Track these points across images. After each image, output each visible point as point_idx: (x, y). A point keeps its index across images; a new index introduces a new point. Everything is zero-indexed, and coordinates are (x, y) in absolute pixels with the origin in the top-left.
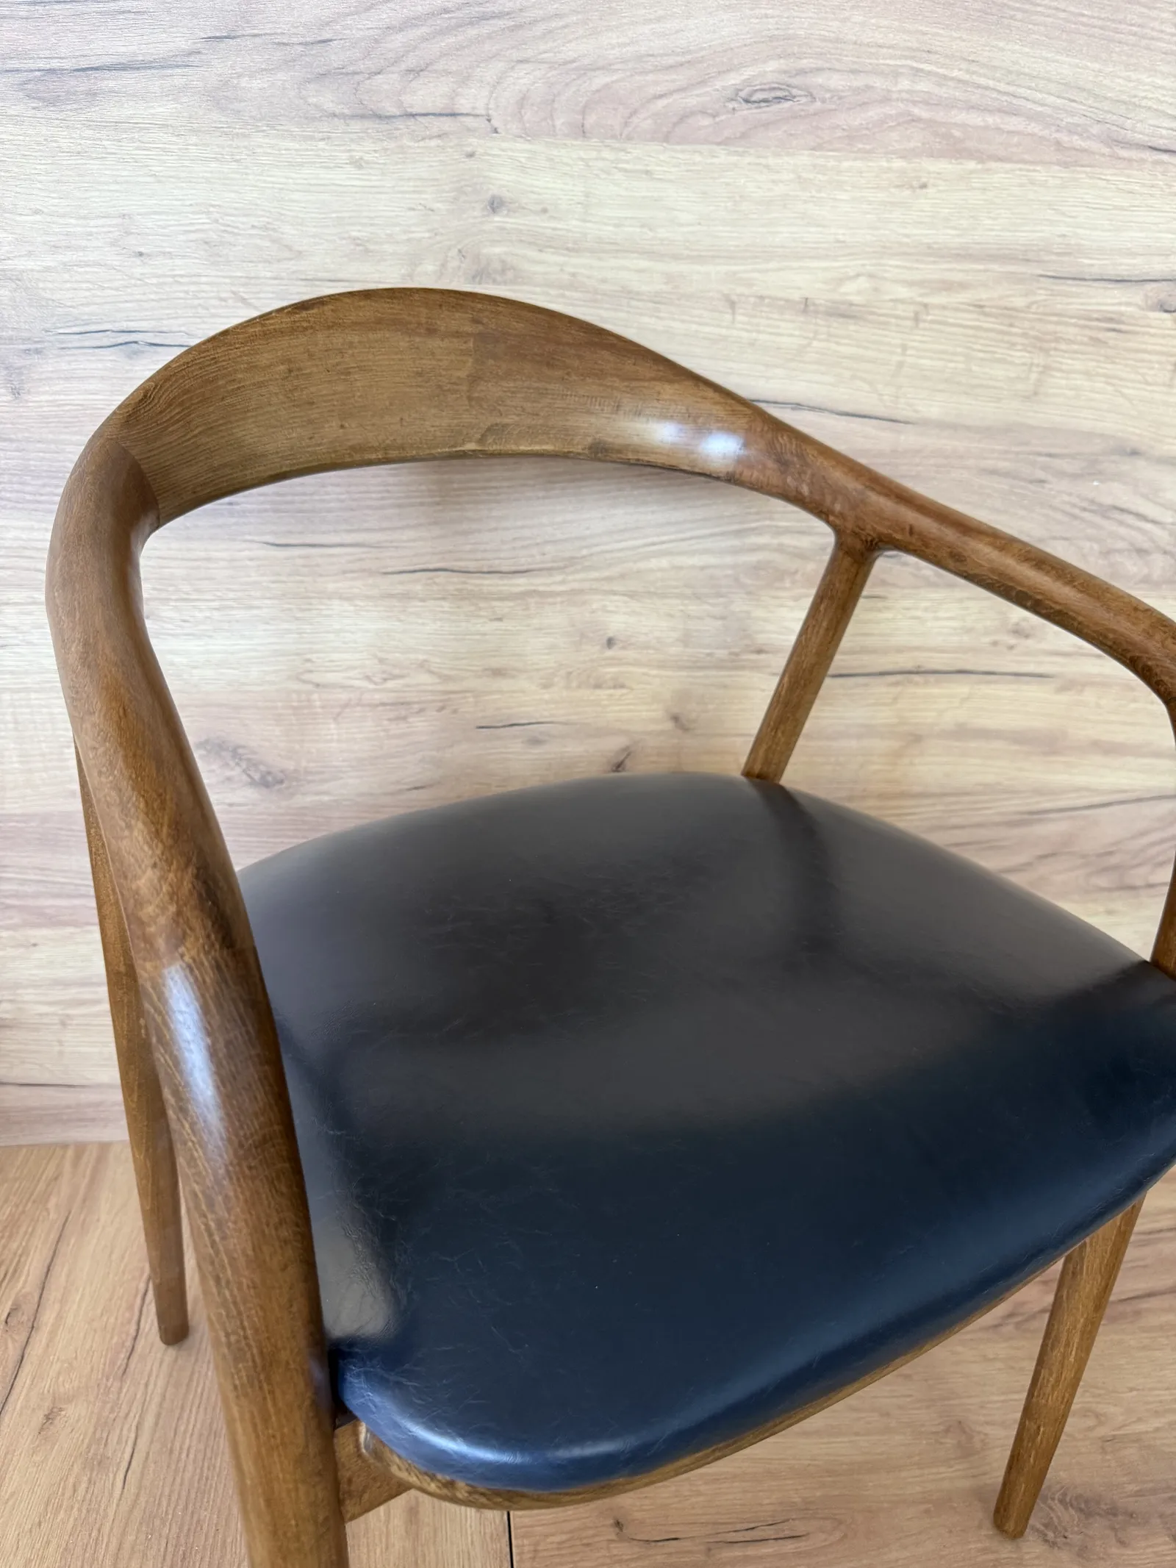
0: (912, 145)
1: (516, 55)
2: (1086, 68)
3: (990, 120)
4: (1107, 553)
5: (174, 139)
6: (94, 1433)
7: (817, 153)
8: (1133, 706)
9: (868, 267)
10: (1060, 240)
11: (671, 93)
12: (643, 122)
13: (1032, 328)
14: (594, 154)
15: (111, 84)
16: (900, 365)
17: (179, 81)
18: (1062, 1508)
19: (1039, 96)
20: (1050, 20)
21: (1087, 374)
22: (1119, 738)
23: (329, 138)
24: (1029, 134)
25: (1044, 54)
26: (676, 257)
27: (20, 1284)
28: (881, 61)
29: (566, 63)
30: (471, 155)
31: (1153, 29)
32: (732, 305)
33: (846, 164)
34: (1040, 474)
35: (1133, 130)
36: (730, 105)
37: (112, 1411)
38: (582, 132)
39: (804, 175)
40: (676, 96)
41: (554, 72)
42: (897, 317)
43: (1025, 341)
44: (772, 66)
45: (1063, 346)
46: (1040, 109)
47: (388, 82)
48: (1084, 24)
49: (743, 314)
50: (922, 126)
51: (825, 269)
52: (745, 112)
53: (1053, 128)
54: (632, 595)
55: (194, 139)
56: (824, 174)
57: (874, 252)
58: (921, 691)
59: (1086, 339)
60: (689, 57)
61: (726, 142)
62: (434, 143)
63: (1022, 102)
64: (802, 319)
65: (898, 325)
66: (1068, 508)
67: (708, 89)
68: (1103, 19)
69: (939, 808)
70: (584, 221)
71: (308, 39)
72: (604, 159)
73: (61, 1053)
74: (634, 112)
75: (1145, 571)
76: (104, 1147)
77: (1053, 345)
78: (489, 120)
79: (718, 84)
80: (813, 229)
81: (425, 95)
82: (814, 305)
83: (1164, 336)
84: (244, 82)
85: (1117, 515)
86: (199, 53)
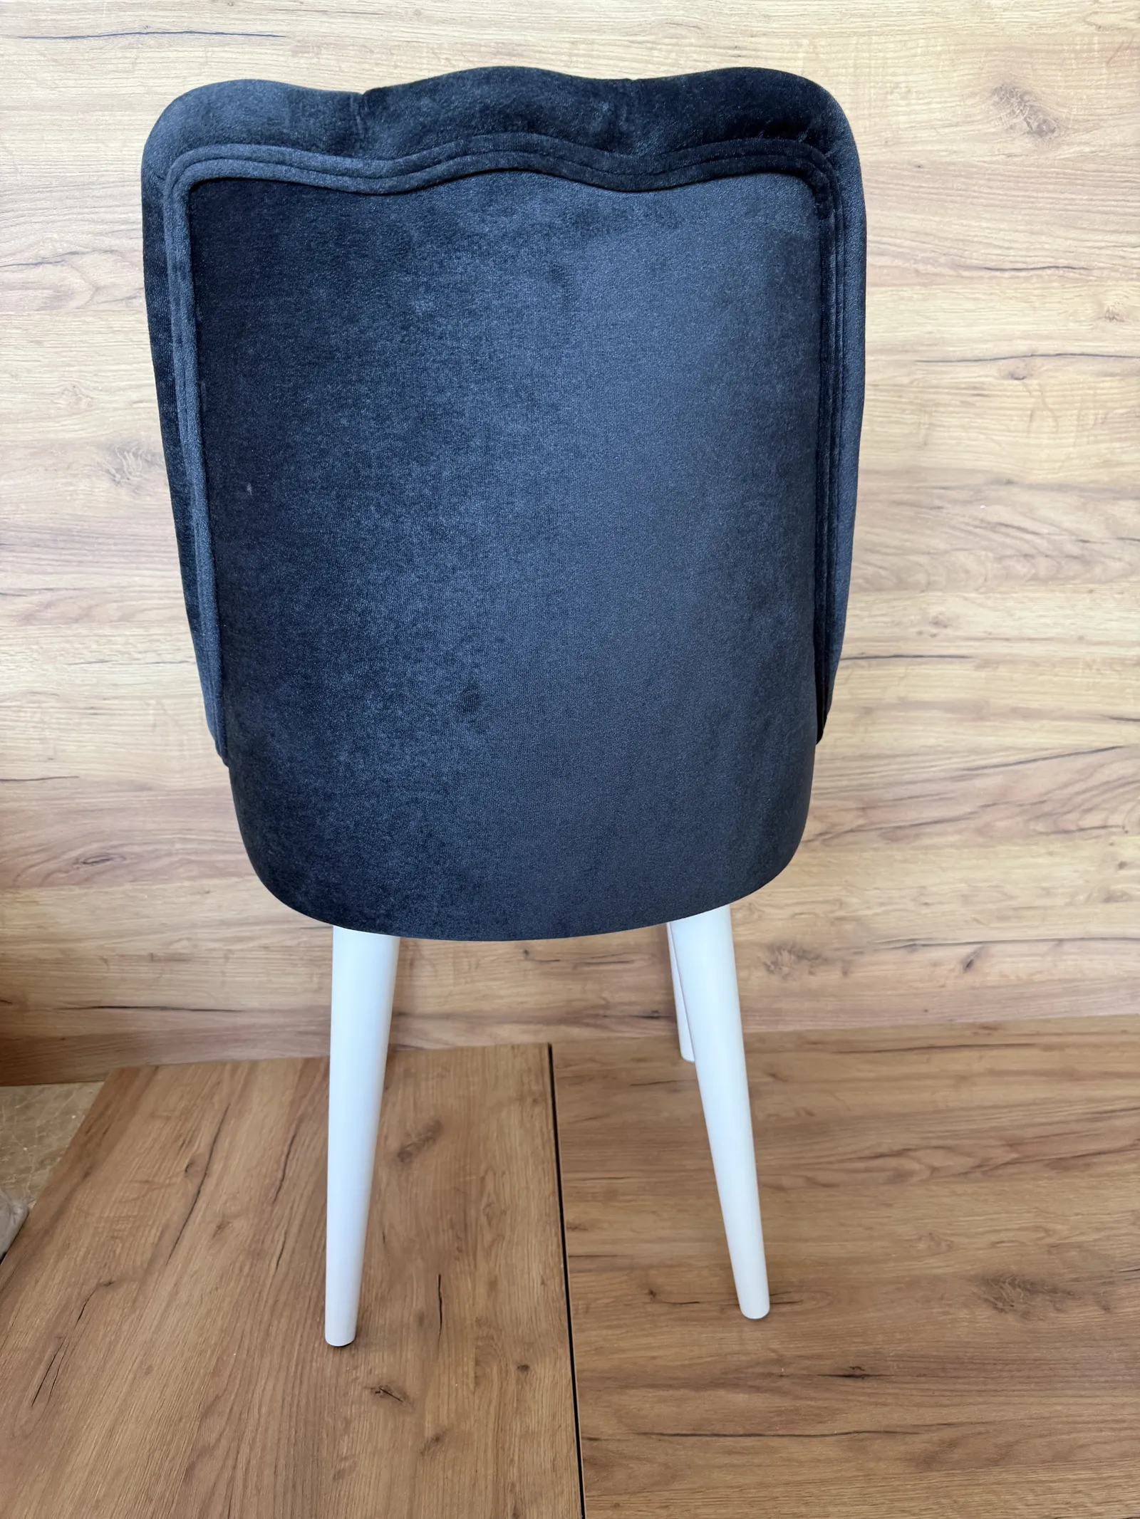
2: (930, 220)
4: (1000, 559)
6: (254, 1236)
8: (1041, 678)
10: (927, 336)
13: (916, 398)
18: (1010, 1288)
19: (898, 241)
20: (899, 192)
21: (964, 428)
22: (1035, 705)
24: (896, 267)
27: (194, 1150)
31: (974, 191)
34: (937, 503)
35: (971, 258)
37: (266, 1223)
43: (914, 407)
45: (942, 409)
48: (924, 193)
53: (912, 261)
58: (866, 672)
59: (958, 403)
66: (963, 526)
68: (937, 188)
69: (894, 767)
73: (224, 983)
75: (1033, 571)
76: (254, 1064)
77: (934, 408)
83: (1017, 397)
85: (1003, 529)
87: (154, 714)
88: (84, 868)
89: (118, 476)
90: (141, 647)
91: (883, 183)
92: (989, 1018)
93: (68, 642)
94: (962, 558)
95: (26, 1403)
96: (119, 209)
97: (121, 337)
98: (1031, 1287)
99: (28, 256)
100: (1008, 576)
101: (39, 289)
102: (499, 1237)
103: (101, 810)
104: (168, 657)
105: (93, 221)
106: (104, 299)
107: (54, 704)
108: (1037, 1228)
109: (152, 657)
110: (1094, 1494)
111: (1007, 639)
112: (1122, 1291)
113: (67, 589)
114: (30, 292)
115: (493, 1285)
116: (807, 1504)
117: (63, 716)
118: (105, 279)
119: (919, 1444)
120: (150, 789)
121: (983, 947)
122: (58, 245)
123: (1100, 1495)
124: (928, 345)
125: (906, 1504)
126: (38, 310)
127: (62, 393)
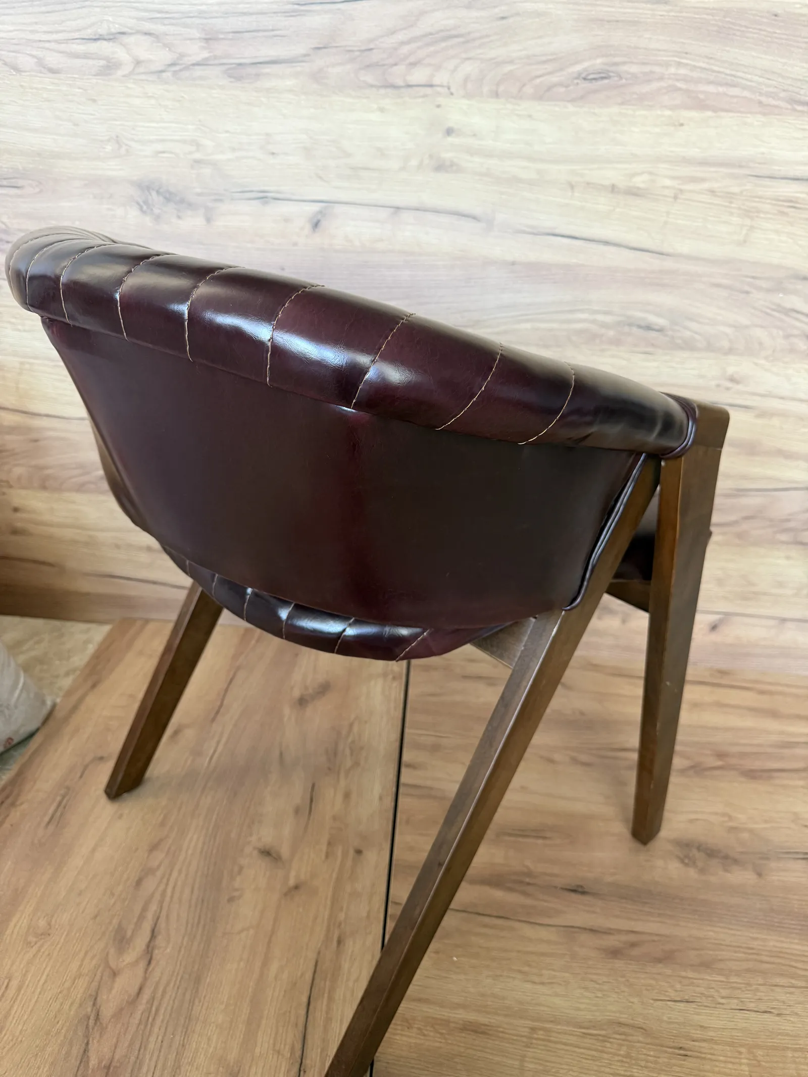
0: (676, 102)
1: (464, 56)
2: (777, 61)
3: (721, 89)
4: (787, 337)
5: (294, 97)
6: (197, 741)
7: (622, 107)
8: (803, 429)
9: (649, 169)
10: (760, 155)
11: (544, 75)
12: (529, 90)
13: (744, 204)
14: (502, 106)
15: (266, 70)
16: (666, 223)
17: (299, 69)
18: (696, 851)
19: (749, 77)
20: (755, 36)
21: (776, 232)
22: (795, 449)
23: (368, 97)
24: (745, 97)
25: (754, 54)
26: (543, 161)
28: (660, 58)
29: (490, 60)
30: (439, 106)
32: (572, 187)
33: (638, 113)
34: (747, 288)
36: (576, 81)
38: (497, 95)
39: (614, 118)
40: (547, 77)
41: (484, 64)
42: (664, 196)
43: (739, 212)
44: (599, 61)
45: (762, 215)
46: (749, 83)
47: (401, 68)
48: (777, 38)
49: (578, 192)
50: (681, 92)
51: (625, 169)
52: (584, 85)
53: (757, 94)
55: (304, 97)
56: (626, 118)
57: (652, 160)
59: (774, 212)
60: (554, 57)
61: (572, 101)
62: (420, 100)
63: (740, 80)
64: (610, 195)
65: (664, 201)
66: (763, 308)
67: (564, 73)
68: (786, 35)
70: (495, 141)
71: (363, 48)
72: (506, 109)
74: (524, 85)
77: (756, 214)
78: (449, 88)
79: (570, 70)
80: (618, 147)
81: (419, 75)
82: (618, 188)
84: (330, 70)
85: (793, 314)
86: (309, 55)
89: (145, 208)
91: (746, 27)
92: (723, 665)
94: (758, 333)
95: (43, 824)
97: (153, 102)
98: (711, 853)
99: (89, 33)
100: (792, 350)
101: (96, 59)
102: (356, 764)
105: (137, 9)
106: (142, 71)
108: (724, 815)
110: (721, 991)
111: (782, 398)
112: (773, 864)
114: (91, 62)
115: (347, 796)
116: (529, 966)
118: (143, 55)
119: (612, 941)
121: (727, 616)
122: (111, 25)
123: (724, 993)
124: (760, 163)
125: (594, 977)
126: (95, 75)
127: (109, 141)
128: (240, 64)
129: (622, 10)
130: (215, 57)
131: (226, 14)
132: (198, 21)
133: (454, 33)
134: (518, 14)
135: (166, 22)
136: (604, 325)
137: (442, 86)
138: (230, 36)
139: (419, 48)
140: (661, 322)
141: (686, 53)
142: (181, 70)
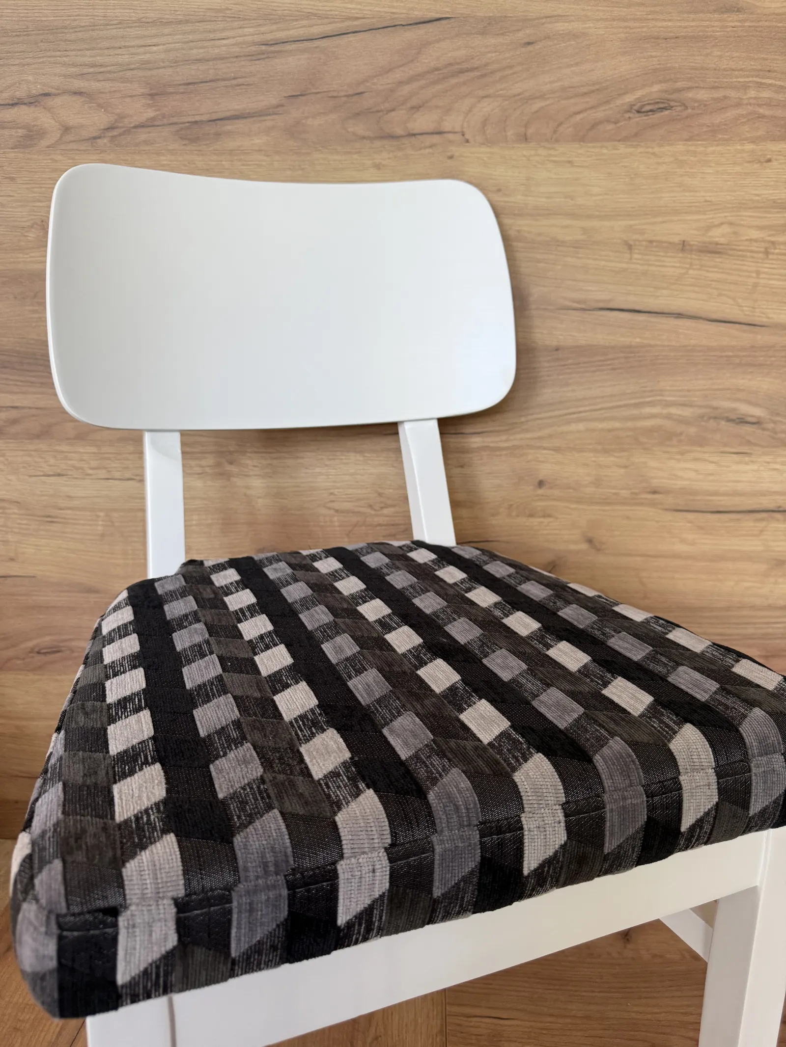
0: (759, 133)
1: (481, 93)
5: (265, 158)
7: (690, 143)
9: (729, 218)
11: (585, 110)
12: (566, 130)
14: (533, 152)
15: (229, 128)
16: (755, 285)
17: (269, 123)
23: (360, 152)
26: (590, 217)
28: (735, 80)
29: (515, 96)
30: (451, 157)
32: (630, 247)
33: (711, 149)
36: (627, 115)
38: (525, 139)
39: (680, 158)
40: (589, 112)
41: (507, 102)
42: (752, 252)
44: (656, 88)
47: (399, 115)
49: (638, 254)
50: (765, 120)
51: (699, 220)
52: (637, 119)
54: (557, 450)
55: (277, 158)
56: (695, 157)
57: (733, 208)
58: (781, 525)
60: (597, 87)
61: (624, 140)
62: (427, 151)
64: (680, 255)
65: (753, 257)
67: (612, 106)
70: (526, 196)
71: (350, 93)
72: (539, 155)
74: (561, 124)
78: (463, 135)
79: (619, 102)
80: (687, 194)
81: (423, 121)
82: (690, 245)
84: (309, 122)
86: (282, 106)
87: (102, 525)
88: (38, 658)
90: (94, 463)
93: (30, 456)
96: (88, 53)
99: (5, 96)
101: (14, 128)
103: (54, 607)
104: (117, 475)
105: (64, 64)
106: (73, 139)
107: (16, 511)
109: (102, 474)
113: (30, 408)
114: (6, 131)
117: (25, 522)
118: (73, 120)
120: (97, 591)
122: (32, 86)
126: (12, 148)
127: (32, 227)
128: (196, 122)
129: (683, 24)
130: (164, 116)
131: (176, 62)
132: (140, 73)
133: (465, 66)
134: (548, 37)
135: (100, 77)
136: (682, 421)
137: (455, 133)
138: (181, 89)
139: (422, 88)
140: (757, 412)
141: (769, 71)
142: (120, 135)
